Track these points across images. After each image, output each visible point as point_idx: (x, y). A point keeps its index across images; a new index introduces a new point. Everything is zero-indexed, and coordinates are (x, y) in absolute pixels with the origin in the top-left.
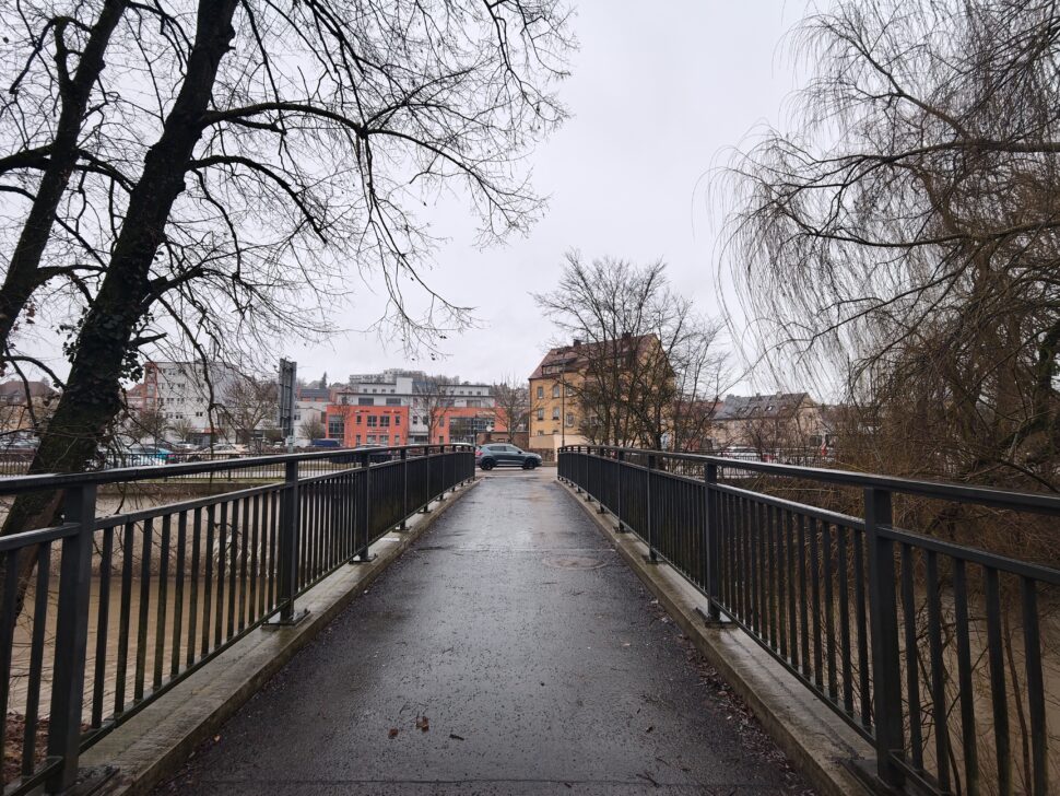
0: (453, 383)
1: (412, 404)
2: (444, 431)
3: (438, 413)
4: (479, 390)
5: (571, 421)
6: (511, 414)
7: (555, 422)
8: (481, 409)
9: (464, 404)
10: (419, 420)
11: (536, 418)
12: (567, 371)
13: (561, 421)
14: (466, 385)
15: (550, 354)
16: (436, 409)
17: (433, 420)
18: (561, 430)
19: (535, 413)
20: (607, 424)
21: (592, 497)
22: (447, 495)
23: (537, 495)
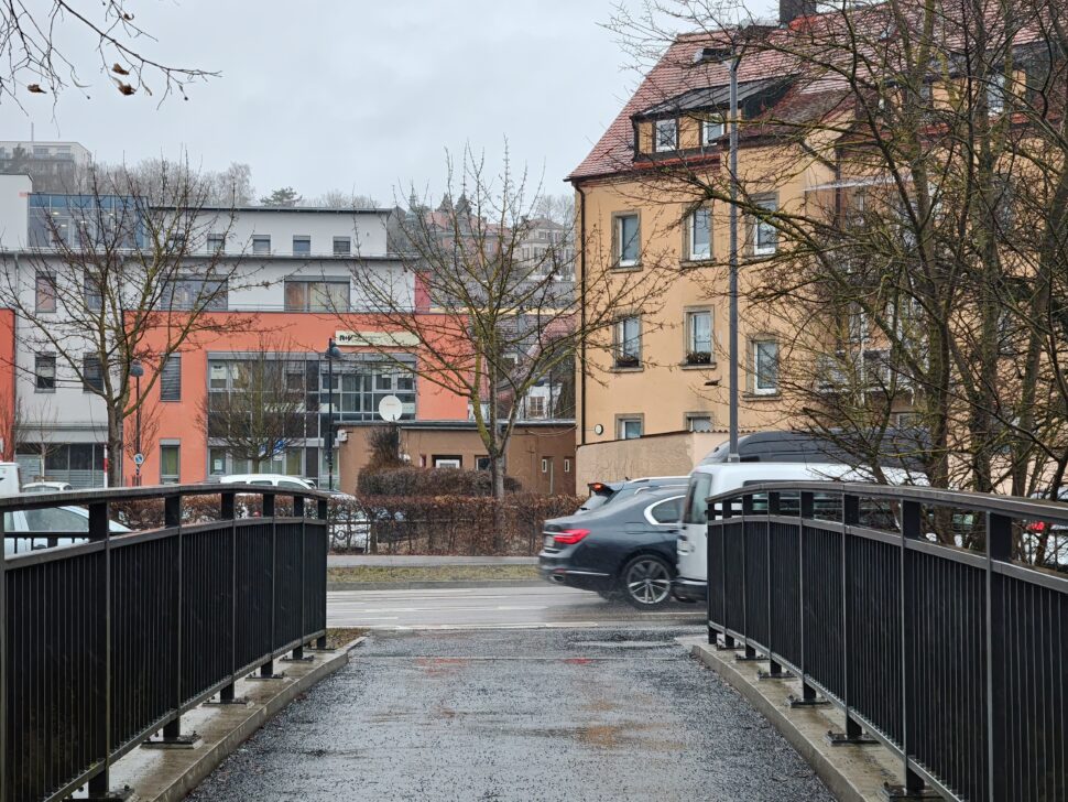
0: (219, 198)
1: (28, 299)
2: (183, 423)
3: (154, 340)
4: (343, 228)
5: (772, 371)
6: (490, 341)
7: (697, 377)
8: (346, 317)
9: (275, 298)
10: (64, 371)
11: (608, 360)
12: (750, 141)
13: (723, 370)
14: (282, 208)
15: (667, 62)
16: (144, 321)
17: (128, 370)
18: (722, 416)
19: (605, 335)
20: (937, 387)
21: (868, 727)
22: (195, 719)
23: (612, 717)
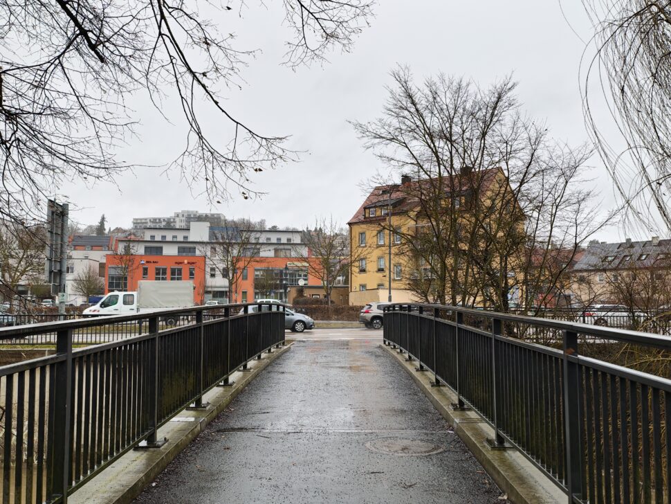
0: (258, 227)
1: (209, 254)
2: (248, 286)
3: (241, 264)
4: (289, 236)
5: (399, 273)
6: (327, 264)
7: (380, 275)
8: (291, 259)
9: (271, 254)
10: (218, 273)
11: (357, 270)
12: (394, 214)
13: (387, 273)
14: (274, 230)
15: (372, 194)
16: (238, 259)
17: (234, 271)
18: (387, 285)
19: (357, 264)
20: (443, 278)
21: (425, 367)
22: (251, 364)
23: (359, 364)
